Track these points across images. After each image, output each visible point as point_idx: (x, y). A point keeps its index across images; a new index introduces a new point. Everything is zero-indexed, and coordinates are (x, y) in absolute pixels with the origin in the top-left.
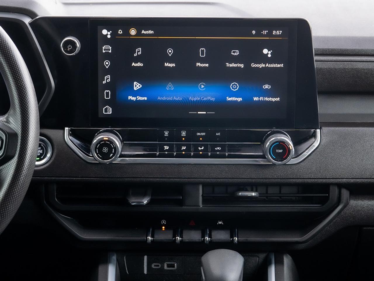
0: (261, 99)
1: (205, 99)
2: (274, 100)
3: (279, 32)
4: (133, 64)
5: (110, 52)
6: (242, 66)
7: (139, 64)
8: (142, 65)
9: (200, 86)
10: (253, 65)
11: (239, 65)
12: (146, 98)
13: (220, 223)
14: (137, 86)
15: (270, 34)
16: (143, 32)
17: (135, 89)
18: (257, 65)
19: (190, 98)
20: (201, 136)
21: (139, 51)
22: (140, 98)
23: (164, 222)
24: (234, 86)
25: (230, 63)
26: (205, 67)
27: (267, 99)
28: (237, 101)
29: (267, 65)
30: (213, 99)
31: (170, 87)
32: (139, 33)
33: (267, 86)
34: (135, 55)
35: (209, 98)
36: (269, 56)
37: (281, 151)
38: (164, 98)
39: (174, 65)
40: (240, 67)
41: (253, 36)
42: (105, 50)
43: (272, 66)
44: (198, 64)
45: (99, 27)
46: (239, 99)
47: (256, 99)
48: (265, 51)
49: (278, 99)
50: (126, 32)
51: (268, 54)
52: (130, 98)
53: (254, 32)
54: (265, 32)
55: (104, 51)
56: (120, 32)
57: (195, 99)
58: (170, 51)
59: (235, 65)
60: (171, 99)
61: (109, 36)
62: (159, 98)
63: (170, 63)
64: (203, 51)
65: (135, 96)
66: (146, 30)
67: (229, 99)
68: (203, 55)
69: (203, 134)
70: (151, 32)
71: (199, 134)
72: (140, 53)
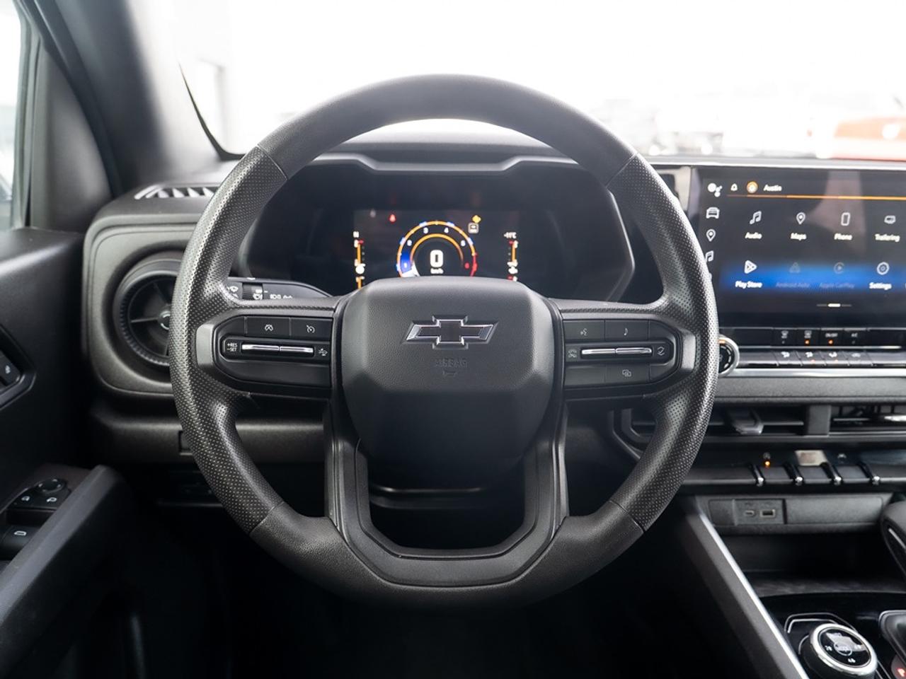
1: (841, 286)
4: (748, 235)
5: (717, 217)
6: (897, 239)
7: (757, 236)
9: (837, 268)
11: (893, 238)
12: (759, 285)
13: (842, 456)
14: (750, 267)
16: (767, 188)
17: (747, 271)
19: (821, 285)
20: (831, 339)
21: (757, 217)
22: (752, 285)
23: (767, 456)
24: (883, 268)
25: (882, 235)
26: (847, 240)
28: (883, 290)
30: (852, 286)
31: (795, 268)
32: (760, 190)
34: (752, 222)
35: (846, 285)
38: (785, 285)
39: (804, 237)
40: (895, 241)
42: (710, 214)
44: (838, 236)
45: (705, 181)
46: (887, 287)
50: (743, 188)
52: (739, 284)
55: (708, 216)
57: (827, 286)
58: (801, 217)
59: (888, 238)
60: (794, 285)
61: (717, 195)
62: (778, 285)
63: (799, 233)
64: (846, 217)
65: (746, 281)
66: (770, 185)
67: (873, 286)
68: (845, 222)
69: (835, 335)
70: (777, 188)
71: (828, 335)
72: (758, 219)
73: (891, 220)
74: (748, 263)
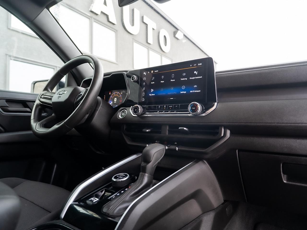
0: (193, 91)
1: (173, 93)
2: (198, 91)
3: (201, 64)
4: (152, 83)
5: (145, 79)
6: (186, 79)
7: (153, 83)
8: (154, 83)
9: (172, 88)
10: (190, 78)
11: (185, 79)
12: (154, 95)
13: (176, 143)
14: (152, 90)
15: (197, 65)
16: (155, 71)
18: (192, 78)
19: (168, 93)
20: (170, 107)
22: (153, 95)
24: (183, 87)
25: (182, 78)
26: (174, 81)
27: (195, 91)
29: (196, 78)
30: (176, 93)
31: (162, 90)
32: (154, 72)
33: (195, 86)
34: (152, 80)
35: (174, 93)
36: (197, 74)
37: (194, 108)
38: (160, 94)
39: (164, 82)
40: (186, 80)
41: (191, 67)
43: (197, 78)
44: (171, 80)
45: (143, 72)
46: (185, 92)
47: (191, 92)
48: (195, 72)
49: (200, 91)
51: (196, 73)
52: (150, 95)
53: (191, 65)
54: (195, 65)
55: (144, 80)
56: (149, 72)
57: (170, 93)
58: (163, 77)
59: (184, 79)
60: (162, 94)
61: (145, 74)
62: (158, 94)
63: (162, 81)
64: (173, 75)
65: (151, 94)
66: (156, 71)
67: (181, 92)
68: (173, 77)
69: (171, 106)
70: (157, 71)
71: (170, 106)
72: (154, 79)
73: (184, 74)
74: (152, 89)
